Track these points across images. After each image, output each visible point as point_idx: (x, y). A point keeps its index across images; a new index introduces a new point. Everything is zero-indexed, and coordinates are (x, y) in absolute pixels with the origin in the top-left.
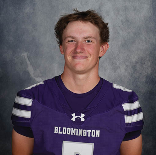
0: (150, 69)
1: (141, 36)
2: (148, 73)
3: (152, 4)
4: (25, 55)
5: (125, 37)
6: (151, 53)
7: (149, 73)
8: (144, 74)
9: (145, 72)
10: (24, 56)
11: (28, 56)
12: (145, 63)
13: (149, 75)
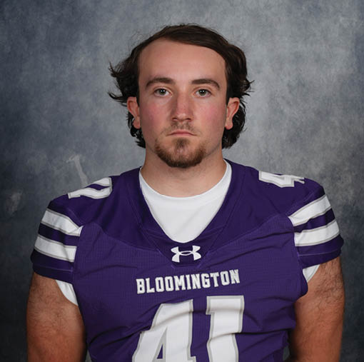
0: (352, 192)
1: (332, 119)
2: (347, 200)
3: (356, 47)
4: (76, 159)
5: (297, 119)
6: (354, 156)
7: (350, 198)
8: (339, 203)
9: (340, 197)
10: (74, 162)
11: (81, 164)
12: (340, 179)
13: (349, 203)
